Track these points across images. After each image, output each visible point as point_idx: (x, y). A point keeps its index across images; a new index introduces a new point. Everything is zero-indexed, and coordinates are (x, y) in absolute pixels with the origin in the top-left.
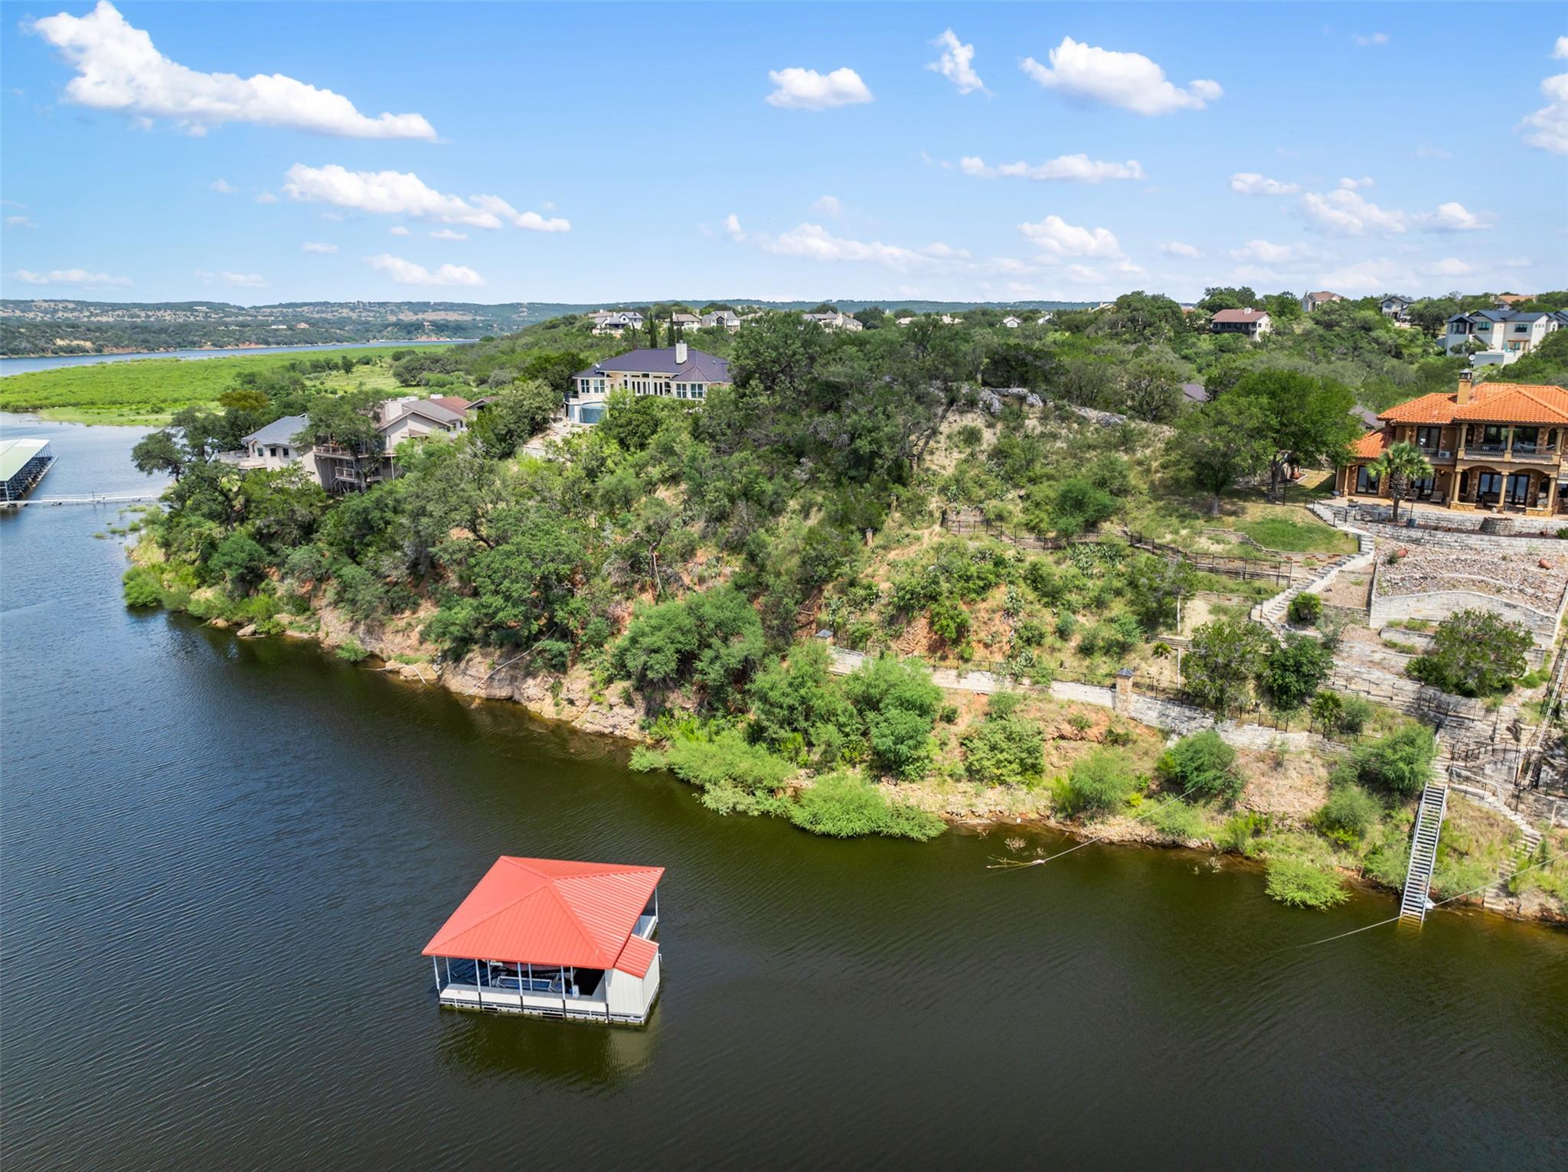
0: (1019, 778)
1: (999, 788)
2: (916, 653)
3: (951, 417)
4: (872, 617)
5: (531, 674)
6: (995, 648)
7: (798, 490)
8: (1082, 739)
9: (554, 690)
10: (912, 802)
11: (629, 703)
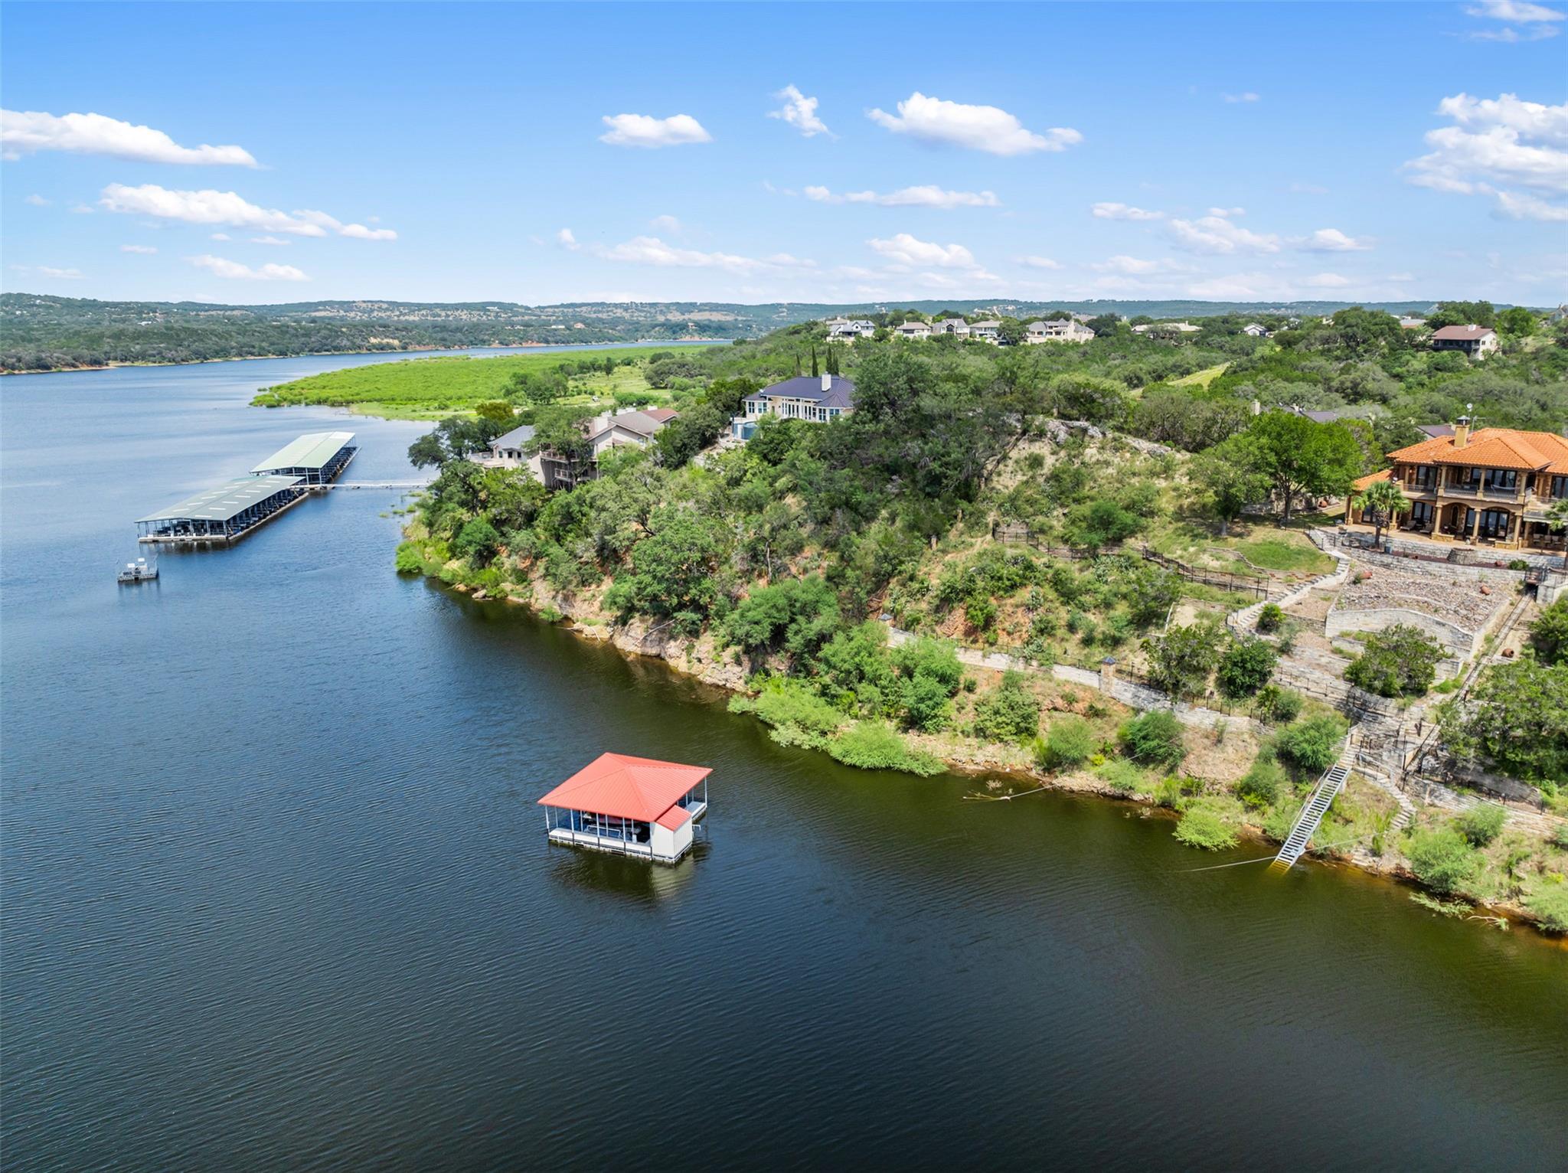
0: (1015, 737)
1: (999, 745)
2: (954, 636)
3: (1021, 444)
4: (924, 606)
5: (673, 637)
6: (1016, 635)
7: (889, 501)
8: (1070, 711)
9: (689, 650)
10: (928, 749)
11: (738, 662)
